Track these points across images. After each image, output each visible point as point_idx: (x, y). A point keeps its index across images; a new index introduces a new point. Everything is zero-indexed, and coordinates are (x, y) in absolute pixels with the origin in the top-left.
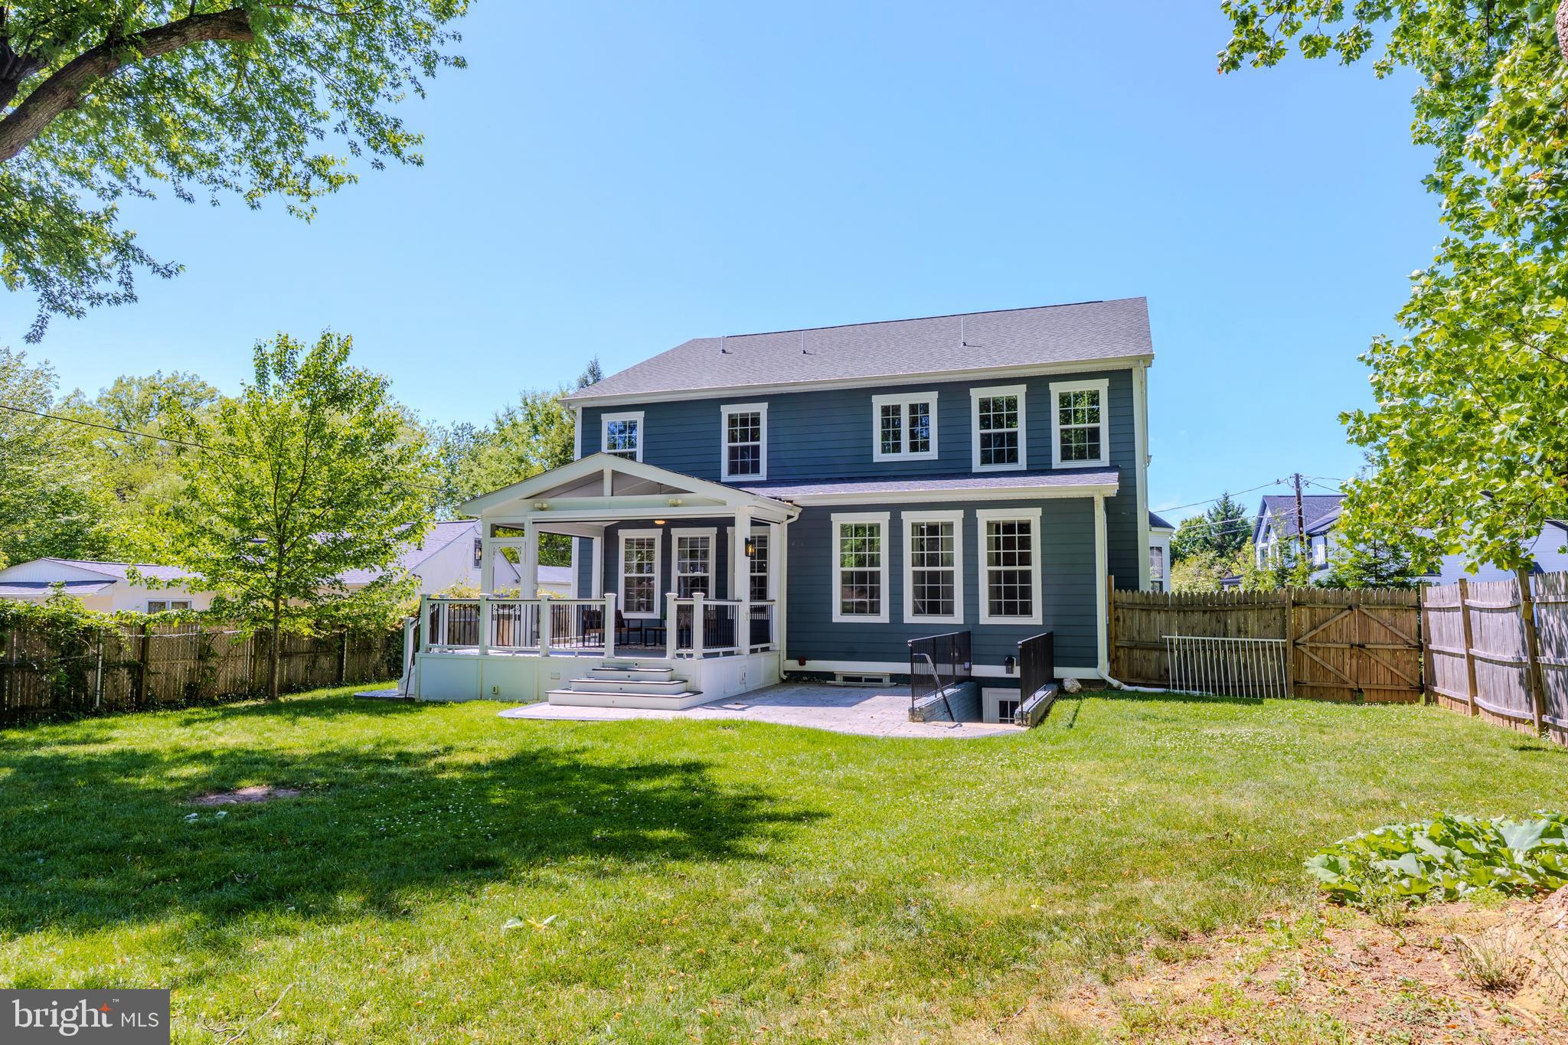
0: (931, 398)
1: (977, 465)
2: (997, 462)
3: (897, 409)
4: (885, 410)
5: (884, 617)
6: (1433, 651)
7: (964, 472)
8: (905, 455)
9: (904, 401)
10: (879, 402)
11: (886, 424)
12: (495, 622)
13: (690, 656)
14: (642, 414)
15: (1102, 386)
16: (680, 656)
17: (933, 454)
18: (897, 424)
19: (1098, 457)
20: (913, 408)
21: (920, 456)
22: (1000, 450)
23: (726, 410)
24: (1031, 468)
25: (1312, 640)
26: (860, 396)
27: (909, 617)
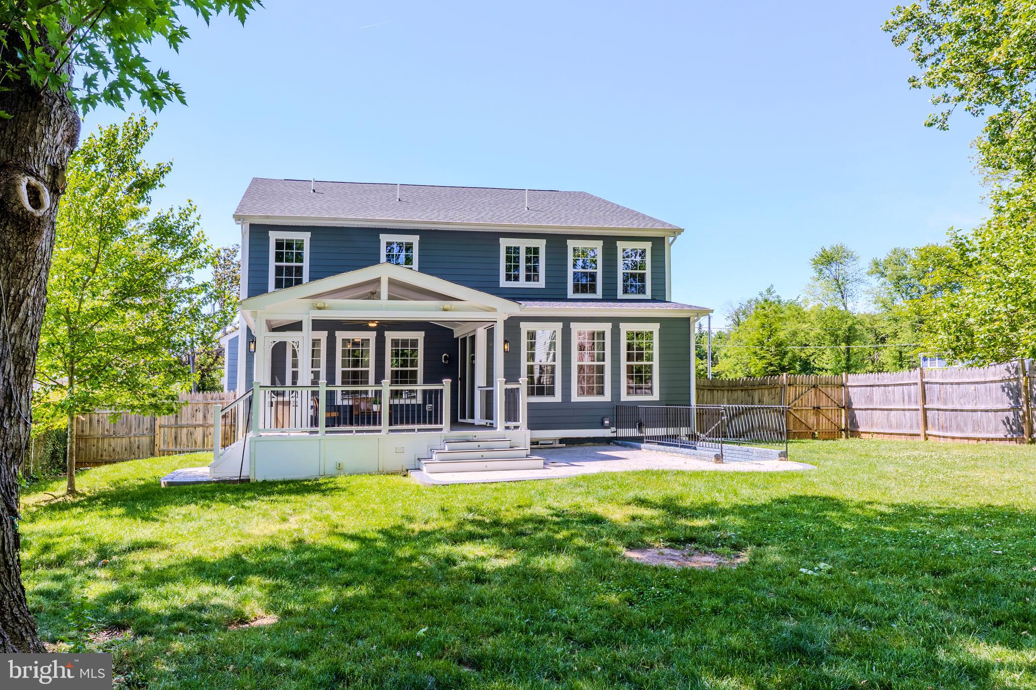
0: (541, 244)
1: (570, 294)
2: (582, 292)
3: (517, 249)
4: (508, 249)
5: (558, 398)
6: (855, 409)
7: (562, 298)
8: (522, 283)
9: (523, 244)
10: (504, 243)
11: (508, 259)
12: (273, 408)
13: (516, 427)
14: (309, 234)
15: (648, 246)
16: (507, 428)
17: (541, 283)
18: (517, 259)
19: (644, 293)
20: (528, 250)
21: (532, 285)
22: (585, 285)
23: (384, 238)
24: (605, 298)
25: (795, 406)
26: (493, 237)
27: (575, 398)
